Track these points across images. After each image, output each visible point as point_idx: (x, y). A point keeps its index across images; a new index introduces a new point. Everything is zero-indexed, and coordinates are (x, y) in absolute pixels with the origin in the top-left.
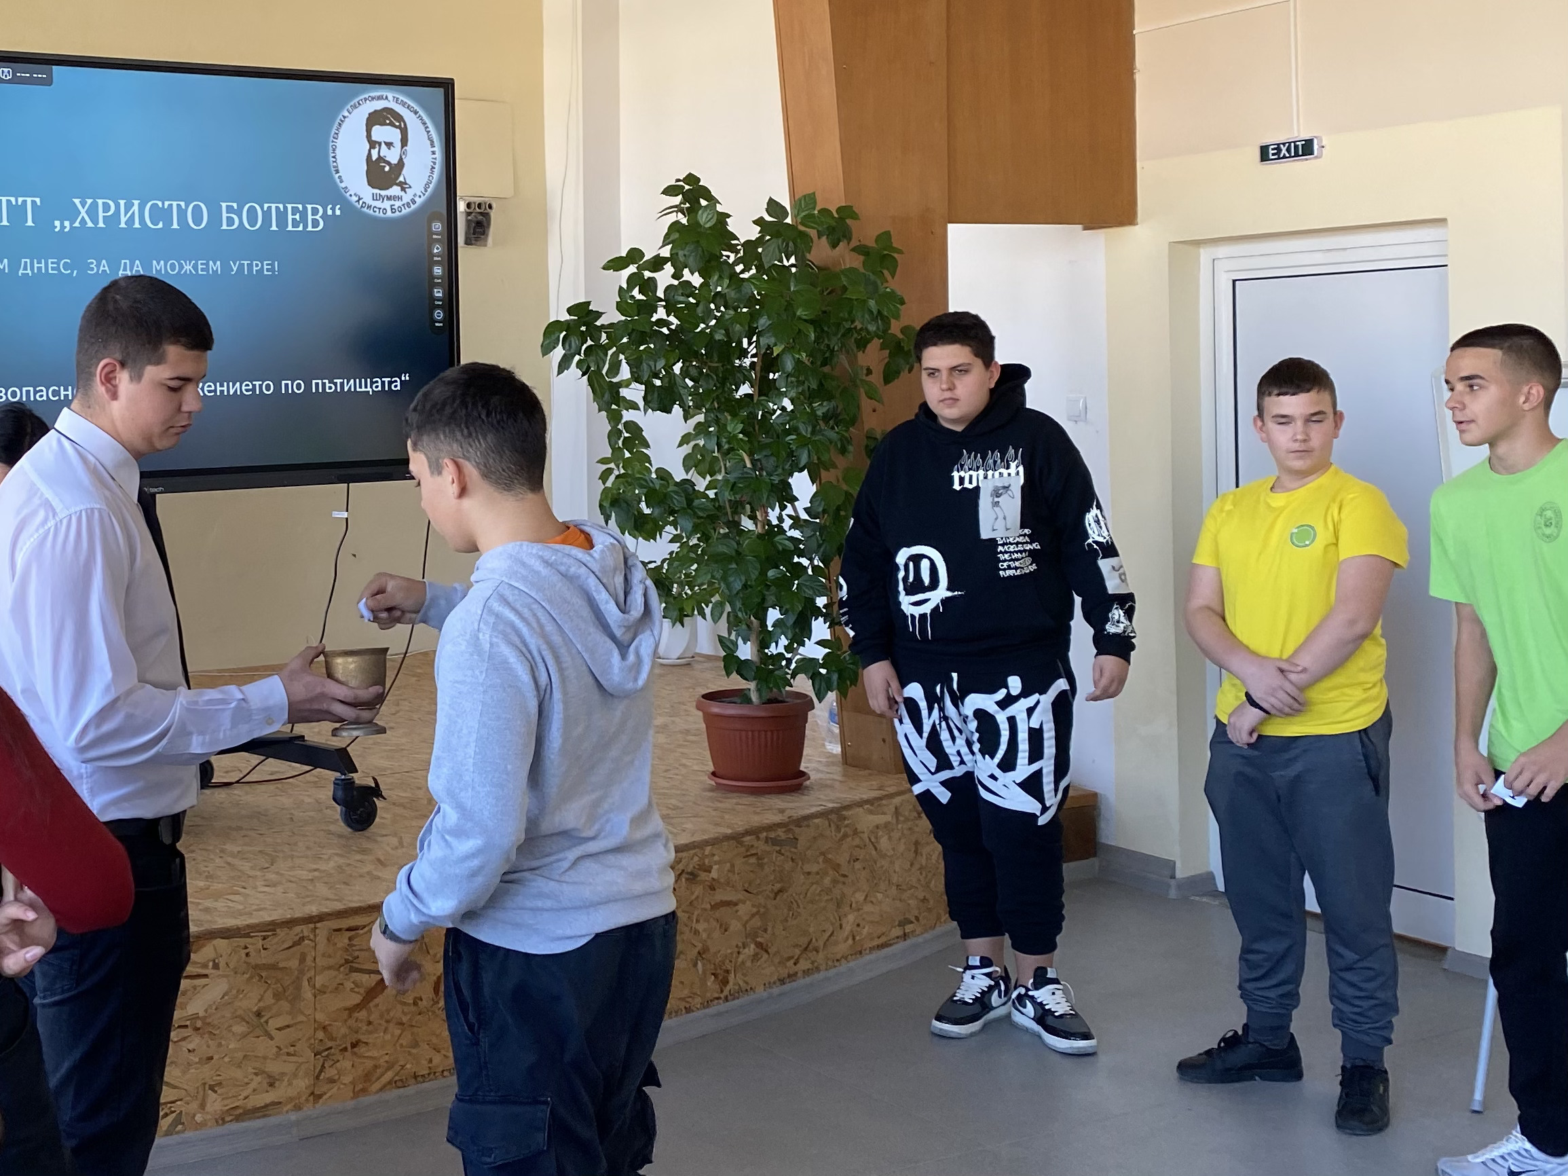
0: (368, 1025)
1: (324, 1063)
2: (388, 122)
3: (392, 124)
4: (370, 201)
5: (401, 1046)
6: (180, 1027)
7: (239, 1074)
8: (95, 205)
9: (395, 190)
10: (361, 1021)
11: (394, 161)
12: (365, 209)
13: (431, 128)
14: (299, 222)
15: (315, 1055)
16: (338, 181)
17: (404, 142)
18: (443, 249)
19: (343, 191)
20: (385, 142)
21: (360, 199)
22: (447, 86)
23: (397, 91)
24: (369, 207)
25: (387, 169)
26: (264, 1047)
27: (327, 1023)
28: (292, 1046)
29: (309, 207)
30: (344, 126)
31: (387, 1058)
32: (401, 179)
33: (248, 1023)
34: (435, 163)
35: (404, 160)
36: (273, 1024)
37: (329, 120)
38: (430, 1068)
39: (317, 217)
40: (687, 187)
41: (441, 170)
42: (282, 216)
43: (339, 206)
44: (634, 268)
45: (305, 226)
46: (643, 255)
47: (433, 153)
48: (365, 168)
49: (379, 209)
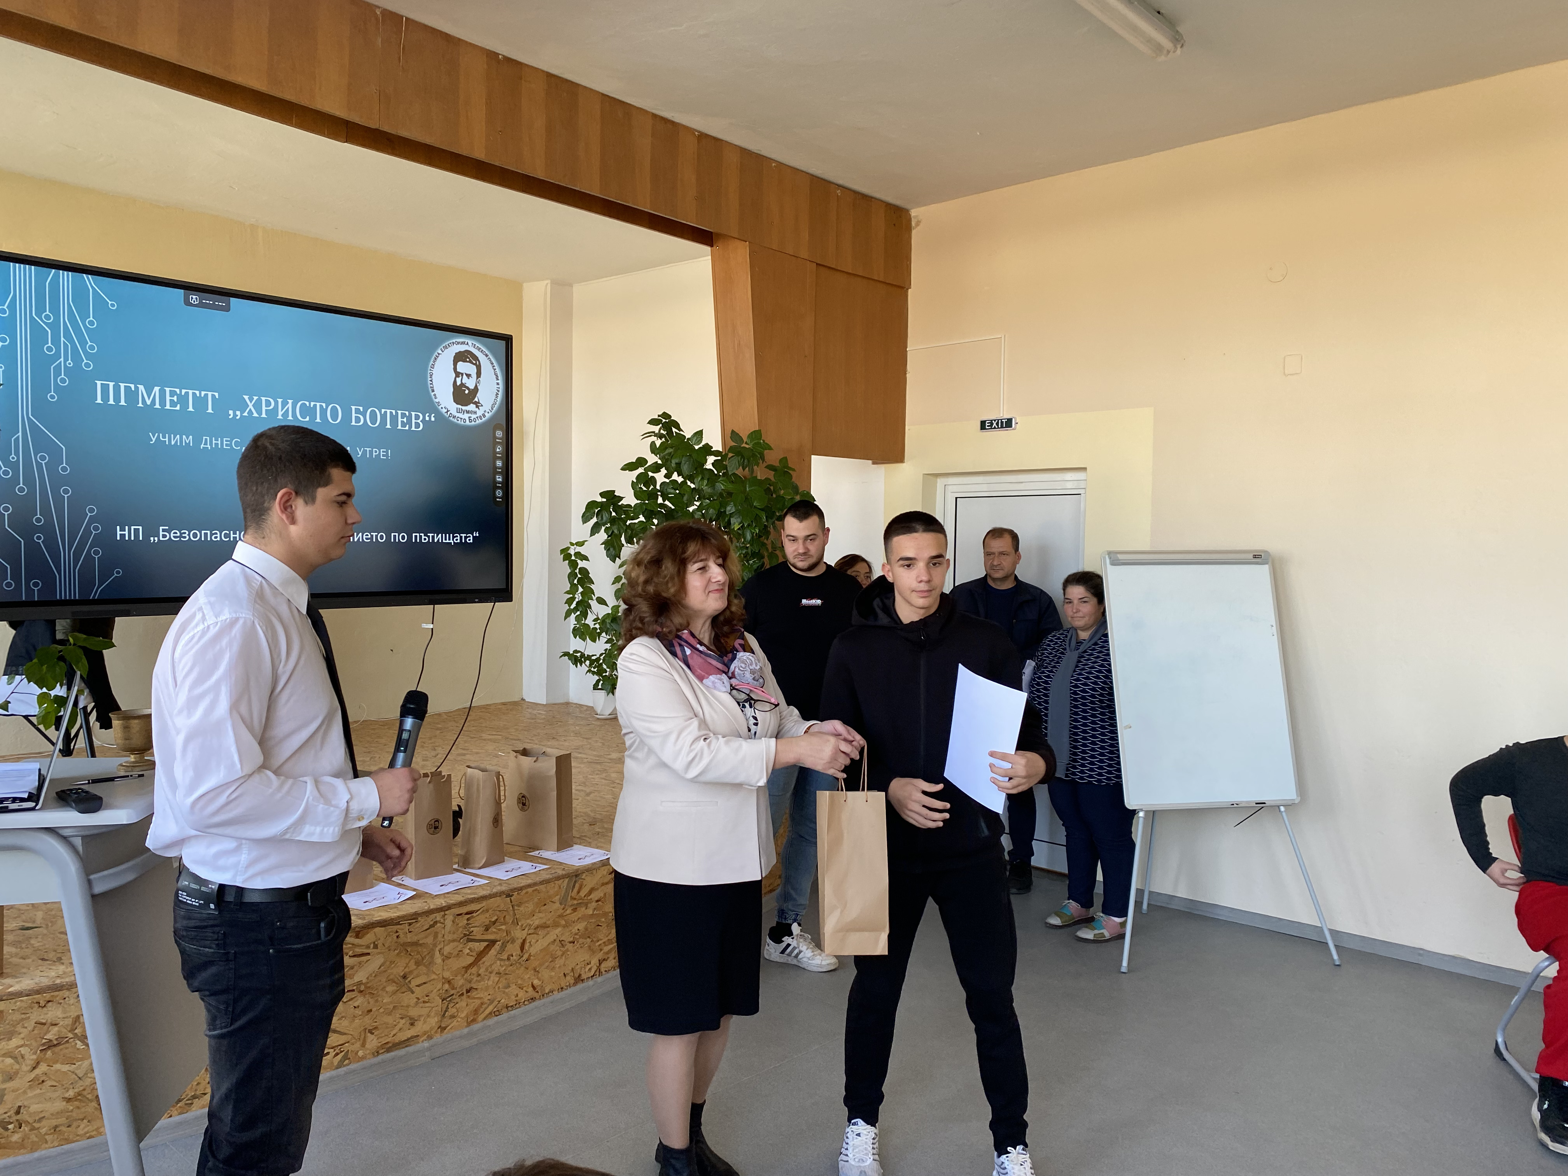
0: (478, 977)
1: (448, 1006)
2: (468, 360)
4: (455, 413)
5: (499, 987)
6: (348, 991)
7: (389, 1020)
9: (472, 407)
10: (473, 974)
11: (472, 387)
12: (451, 418)
13: (496, 367)
14: (406, 424)
15: (442, 1001)
16: (433, 397)
17: (479, 374)
18: (503, 448)
19: (436, 404)
20: (466, 374)
21: (448, 411)
22: (508, 340)
23: (476, 341)
24: (454, 417)
25: (467, 392)
26: (408, 999)
27: (451, 978)
28: (427, 996)
29: (413, 414)
30: (438, 359)
31: (489, 997)
32: (476, 399)
33: (397, 984)
34: (498, 391)
35: (479, 387)
36: (414, 983)
37: (427, 356)
38: (516, 1000)
39: (419, 421)
40: (664, 420)
41: (503, 396)
42: (394, 419)
43: (433, 415)
44: (641, 470)
45: (410, 427)
46: (646, 462)
47: (498, 384)
48: (452, 390)
49: (461, 419)
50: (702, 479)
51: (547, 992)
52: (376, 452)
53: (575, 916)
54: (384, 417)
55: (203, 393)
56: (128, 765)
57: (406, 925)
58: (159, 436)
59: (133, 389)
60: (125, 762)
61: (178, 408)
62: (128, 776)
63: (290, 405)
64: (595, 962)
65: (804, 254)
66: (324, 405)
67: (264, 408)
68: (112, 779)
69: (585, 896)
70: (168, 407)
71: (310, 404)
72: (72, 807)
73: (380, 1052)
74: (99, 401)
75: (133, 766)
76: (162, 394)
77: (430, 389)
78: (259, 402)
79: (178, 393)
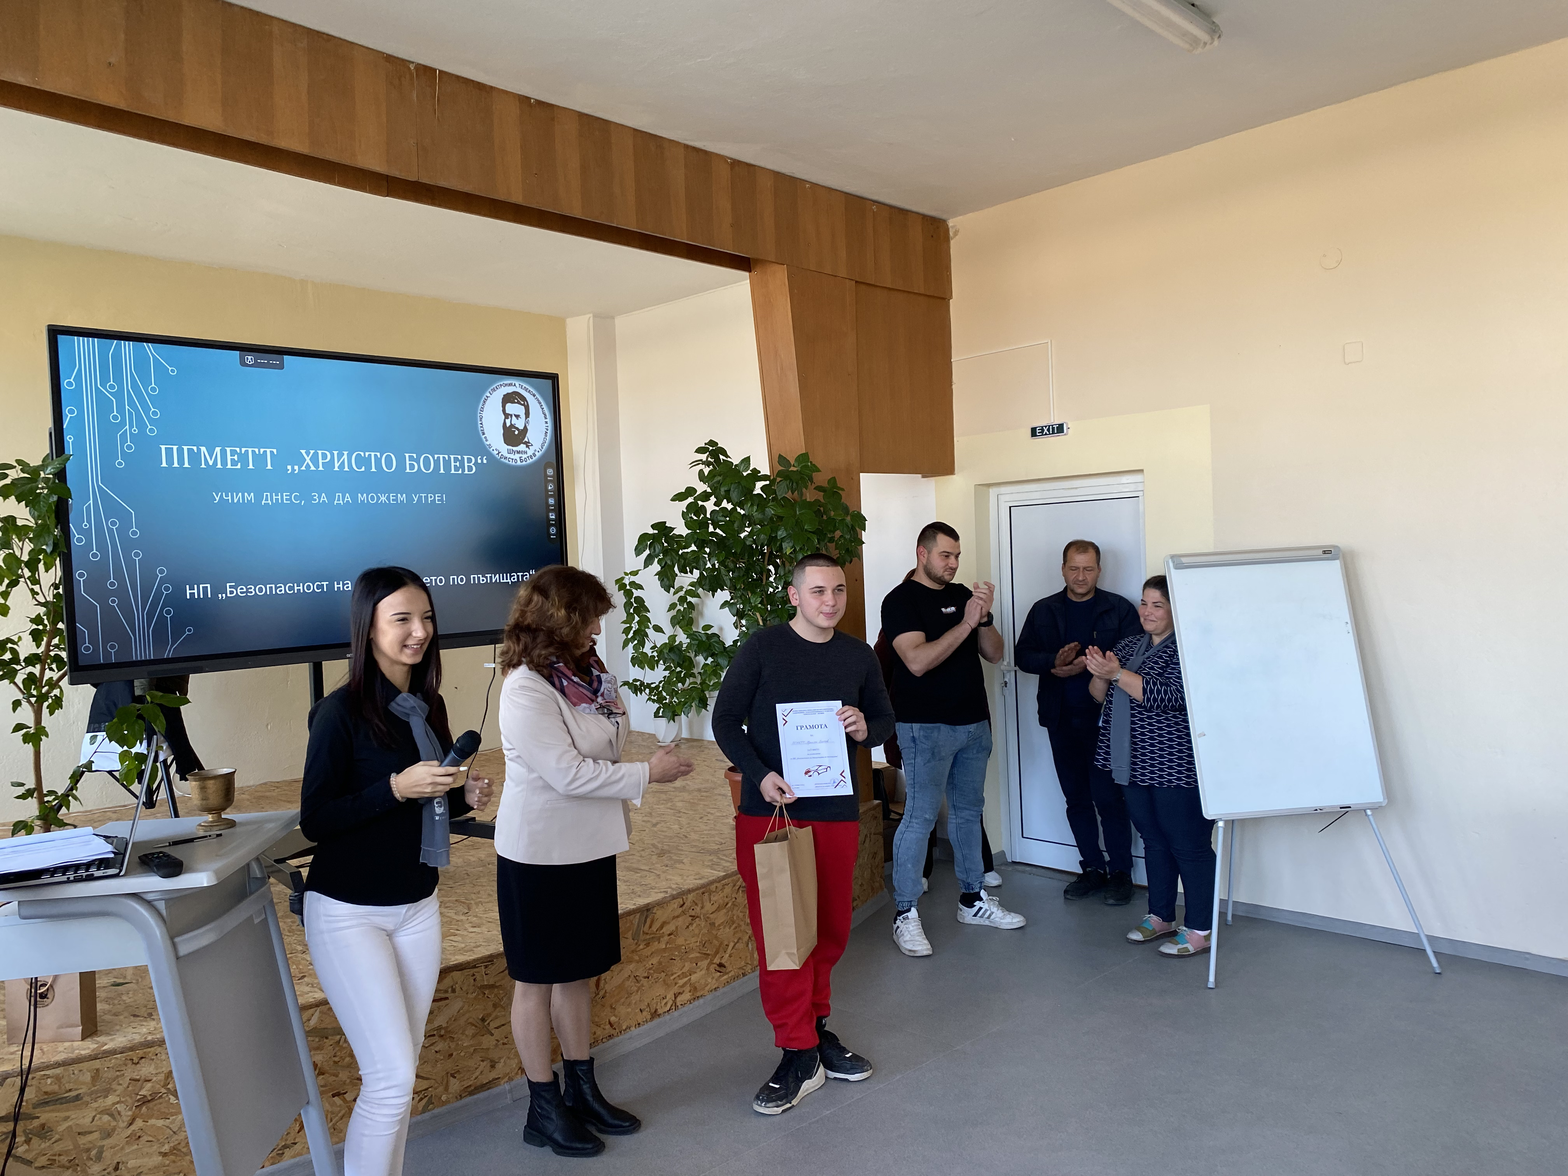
2: (516, 401)
3: (519, 403)
4: (506, 454)
7: (470, 1063)
8: (316, 454)
9: (522, 447)
11: (521, 427)
12: (503, 460)
13: (544, 406)
14: (460, 467)
16: (484, 440)
17: (527, 414)
18: (555, 486)
19: (488, 447)
20: (515, 415)
21: (499, 453)
22: (553, 378)
23: (524, 381)
24: (506, 458)
25: (517, 432)
28: (506, 1038)
29: (466, 457)
30: (487, 403)
32: (526, 440)
33: (476, 1026)
34: (547, 429)
35: (528, 427)
36: (493, 1025)
37: (476, 399)
39: (471, 464)
40: (711, 448)
41: (552, 432)
42: (447, 463)
43: (485, 457)
44: (690, 500)
45: (463, 470)
46: (696, 491)
47: (546, 423)
48: (502, 431)
49: (512, 459)
50: (752, 505)
51: (624, 1028)
52: (431, 497)
53: (647, 952)
54: (437, 462)
55: (262, 450)
56: (206, 824)
57: (483, 968)
58: (222, 495)
59: (196, 451)
60: (203, 822)
61: (239, 466)
62: (206, 837)
63: (345, 457)
64: (670, 996)
65: (843, 272)
66: (378, 454)
67: (321, 461)
68: (191, 840)
69: (657, 931)
70: (229, 466)
71: (365, 455)
72: (154, 872)
73: (463, 1095)
74: (164, 465)
75: (210, 826)
76: (223, 453)
77: (481, 432)
78: (316, 455)
79: (239, 452)
